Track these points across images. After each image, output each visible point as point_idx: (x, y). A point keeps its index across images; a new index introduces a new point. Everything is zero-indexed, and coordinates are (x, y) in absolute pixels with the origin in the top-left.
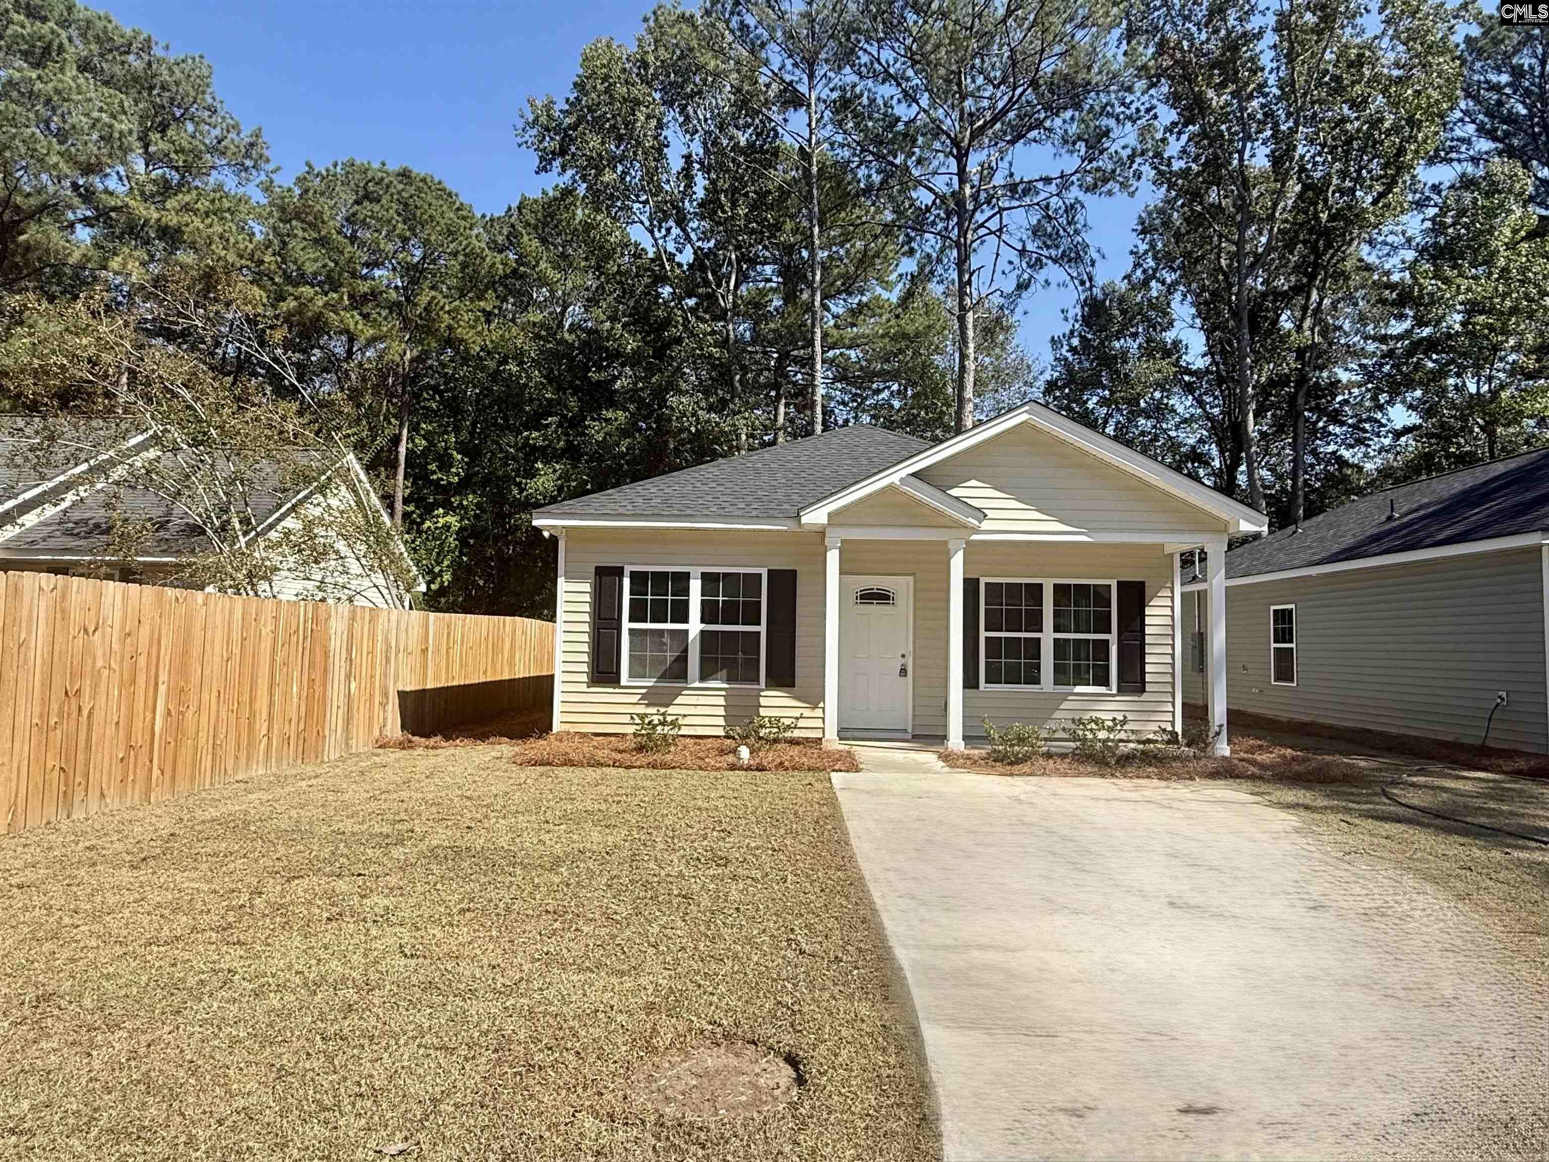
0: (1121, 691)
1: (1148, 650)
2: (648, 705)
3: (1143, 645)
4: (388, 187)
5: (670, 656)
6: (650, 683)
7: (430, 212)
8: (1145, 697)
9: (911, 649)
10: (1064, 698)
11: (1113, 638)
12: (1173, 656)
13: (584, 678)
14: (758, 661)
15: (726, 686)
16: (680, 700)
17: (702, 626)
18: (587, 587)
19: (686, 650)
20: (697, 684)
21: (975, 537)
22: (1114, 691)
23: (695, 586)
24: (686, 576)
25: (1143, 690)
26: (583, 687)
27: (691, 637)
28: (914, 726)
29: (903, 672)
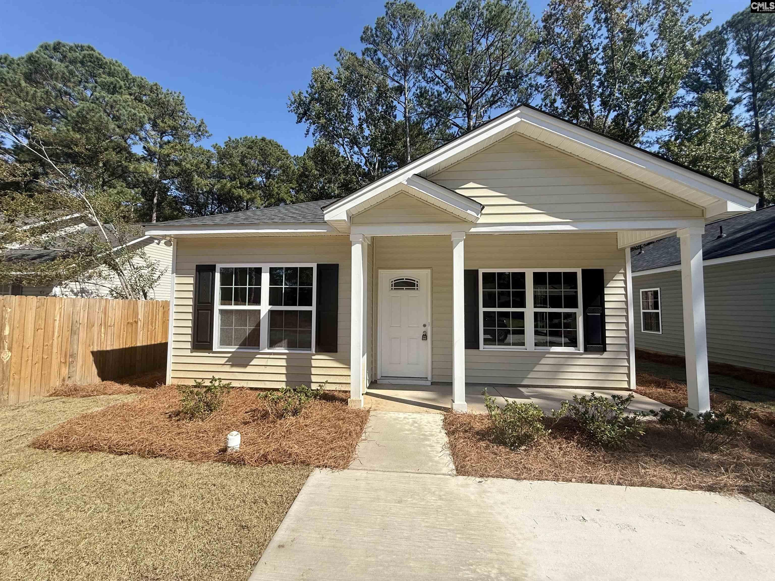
0: (586, 350)
1: (607, 320)
2: (232, 366)
3: (603, 316)
4: (256, 143)
5: (248, 328)
6: (233, 349)
7: (271, 151)
8: (605, 355)
9: (429, 321)
10: (543, 355)
11: (579, 312)
12: (627, 324)
13: (189, 346)
14: (311, 332)
15: (287, 351)
16: (254, 362)
17: (270, 307)
18: (191, 280)
19: (258, 325)
20: (267, 351)
21: (473, 230)
22: (582, 351)
23: (265, 278)
24: (259, 271)
25: (604, 350)
26: (188, 353)
27: (262, 315)
28: (432, 376)
29: (425, 337)
